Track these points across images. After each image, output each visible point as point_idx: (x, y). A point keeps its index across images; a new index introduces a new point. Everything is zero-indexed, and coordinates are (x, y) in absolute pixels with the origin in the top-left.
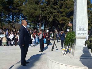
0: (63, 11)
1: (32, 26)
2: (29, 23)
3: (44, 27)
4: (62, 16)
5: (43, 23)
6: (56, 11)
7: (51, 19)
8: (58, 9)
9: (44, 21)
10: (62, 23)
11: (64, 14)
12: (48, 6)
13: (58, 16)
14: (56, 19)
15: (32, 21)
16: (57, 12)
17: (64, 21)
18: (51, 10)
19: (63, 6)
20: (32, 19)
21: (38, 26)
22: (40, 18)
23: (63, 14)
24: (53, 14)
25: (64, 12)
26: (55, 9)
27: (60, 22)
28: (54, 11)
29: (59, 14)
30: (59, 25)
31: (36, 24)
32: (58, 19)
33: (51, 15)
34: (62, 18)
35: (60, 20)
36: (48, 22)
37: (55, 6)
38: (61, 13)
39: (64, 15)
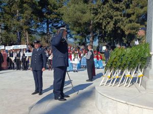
0: (132, 12)
1: (78, 41)
2: (73, 36)
3: (99, 42)
4: (131, 21)
5: (96, 35)
6: (119, 13)
7: (110, 28)
8: (123, 10)
9: (98, 32)
10: (129, 34)
11: (133, 17)
13: (123, 21)
14: (119, 28)
15: (78, 32)
16: (121, 15)
17: (134, 31)
18: (110, 11)
19: (131, 3)
20: (78, 29)
21: (87, 40)
22: (91, 27)
23: (131, 18)
24: (114, 19)
25: (133, 14)
26: (117, 9)
27: (127, 33)
28: (115, 13)
29: (124, 19)
30: (125, 37)
31: (85, 37)
32: (122, 27)
33: (109, 20)
34: (129, 25)
35: (126, 28)
36: (106, 32)
37: (117, 5)
38: (129, 16)
39: (134, 19)
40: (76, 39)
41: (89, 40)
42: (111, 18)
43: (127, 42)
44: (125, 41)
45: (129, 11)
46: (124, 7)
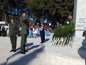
0: (65, 5)
1: (36, 20)
2: (33, 17)
3: (47, 21)
4: (65, 10)
5: (46, 17)
7: (54, 13)
8: (61, 3)
9: (47, 15)
10: (64, 17)
11: (66, 8)
13: (61, 10)
14: (58, 13)
15: (36, 15)
16: (60, 6)
17: (66, 15)
18: (54, 3)
20: (35, 13)
22: (43, 12)
24: (56, 8)
27: (62, 16)
28: (57, 5)
30: (61, 19)
31: (40, 17)
32: (60, 13)
34: (64, 12)
35: (62, 13)
36: (51, 15)
40: (34, 19)
41: (42, 19)
42: (54, 7)
44: (61, 21)
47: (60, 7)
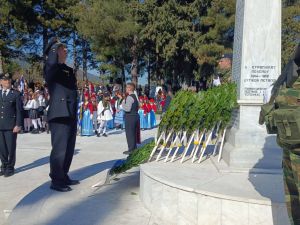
0: (210, 23)
1: (108, 74)
2: (98, 65)
3: (149, 78)
4: (208, 41)
5: (143, 65)
6: (187, 23)
7: (170, 51)
8: (195, 16)
9: (147, 58)
10: (205, 64)
11: (212, 33)
12: (162, 8)
13: (194, 40)
14: (187, 51)
15: (109, 58)
16: (190, 28)
17: (214, 58)
18: (170, 19)
19: (210, 6)
20: (107, 51)
21: (126, 73)
22: (133, 48)
23: (208, 34)
24: (177, 34)
25: (213, 26)
26: (184, 16)
27: (200, 62)
28: (180, 24)
29: (196, 34)
30: (197, 70)
31: (122, 67)
32: (192, 50)
33: (169, 35)
34: (205, 47)
35: (199, 51)
36: (161, 60)
37: (184, 8)
38: (204, 29)
39: (213, 36)
40: (103, 71)
41: (130, 73)
42: (173, 32)
43: (201, 80)
44: (197, 77)
45: (206, 20)
46: (197, 13)
47: (191, 30)
